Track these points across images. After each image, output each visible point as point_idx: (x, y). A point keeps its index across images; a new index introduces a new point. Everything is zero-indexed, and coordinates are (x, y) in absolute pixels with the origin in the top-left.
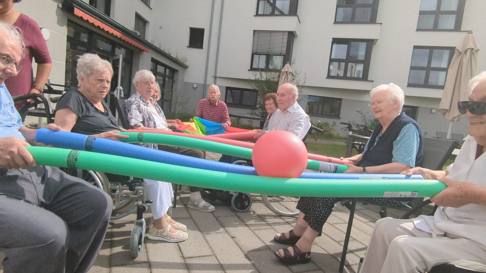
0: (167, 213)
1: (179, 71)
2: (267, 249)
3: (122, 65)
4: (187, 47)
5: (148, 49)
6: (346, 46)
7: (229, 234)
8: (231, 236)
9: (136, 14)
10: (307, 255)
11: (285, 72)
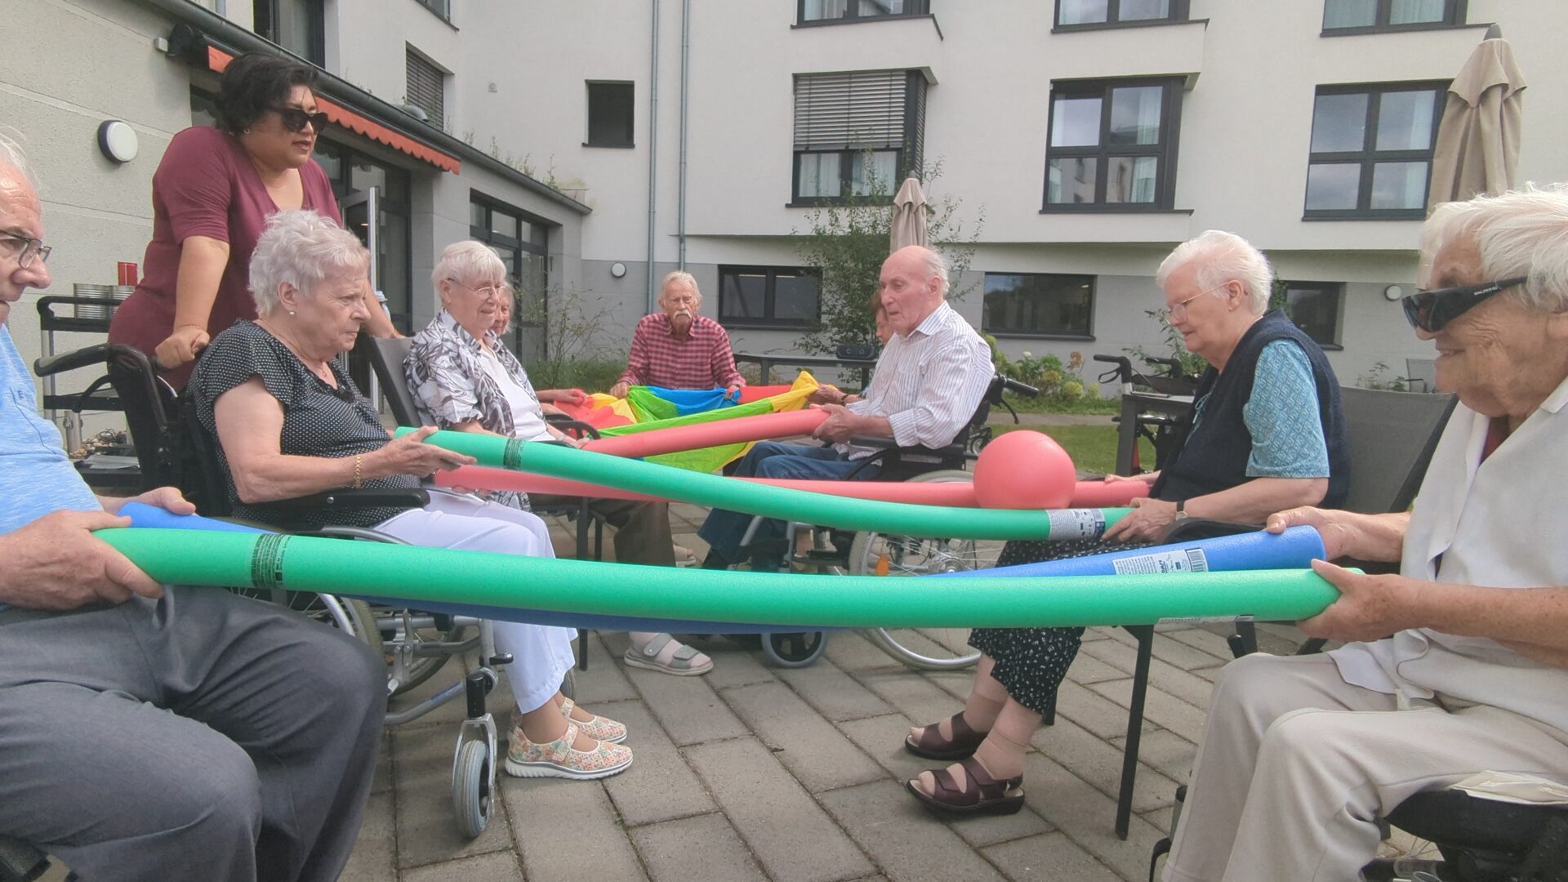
0: (562, 689)
1: (564, 227)
2: (885, 779)
3: (378, 221)
4: (584, 145)
5: (457, 163)
6: (1096, 104)
7: (762, 741)
8: (768, 748)
9: (407, 50)
10: (1008, 786)
11: (905, 205)
